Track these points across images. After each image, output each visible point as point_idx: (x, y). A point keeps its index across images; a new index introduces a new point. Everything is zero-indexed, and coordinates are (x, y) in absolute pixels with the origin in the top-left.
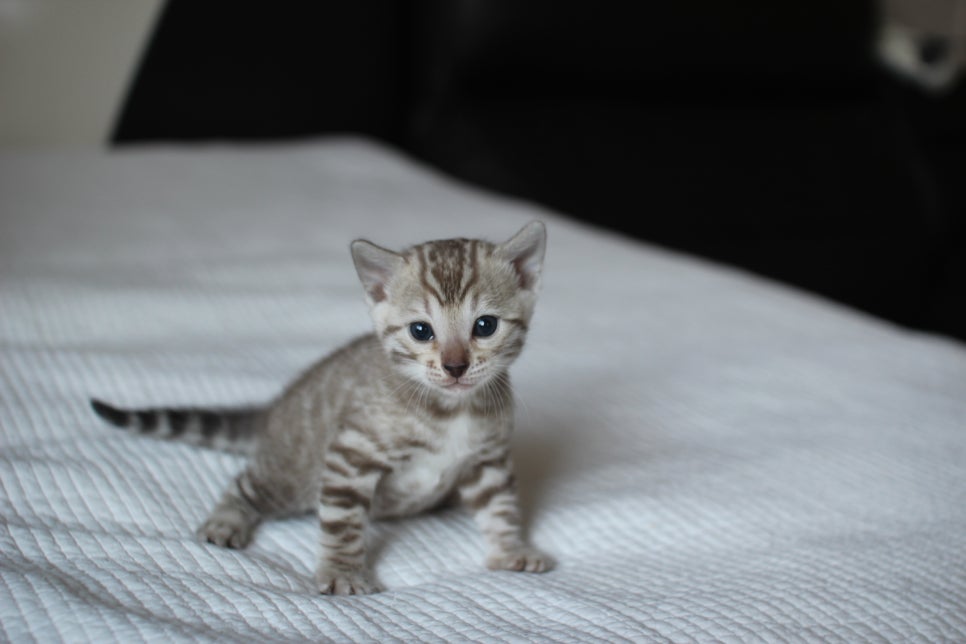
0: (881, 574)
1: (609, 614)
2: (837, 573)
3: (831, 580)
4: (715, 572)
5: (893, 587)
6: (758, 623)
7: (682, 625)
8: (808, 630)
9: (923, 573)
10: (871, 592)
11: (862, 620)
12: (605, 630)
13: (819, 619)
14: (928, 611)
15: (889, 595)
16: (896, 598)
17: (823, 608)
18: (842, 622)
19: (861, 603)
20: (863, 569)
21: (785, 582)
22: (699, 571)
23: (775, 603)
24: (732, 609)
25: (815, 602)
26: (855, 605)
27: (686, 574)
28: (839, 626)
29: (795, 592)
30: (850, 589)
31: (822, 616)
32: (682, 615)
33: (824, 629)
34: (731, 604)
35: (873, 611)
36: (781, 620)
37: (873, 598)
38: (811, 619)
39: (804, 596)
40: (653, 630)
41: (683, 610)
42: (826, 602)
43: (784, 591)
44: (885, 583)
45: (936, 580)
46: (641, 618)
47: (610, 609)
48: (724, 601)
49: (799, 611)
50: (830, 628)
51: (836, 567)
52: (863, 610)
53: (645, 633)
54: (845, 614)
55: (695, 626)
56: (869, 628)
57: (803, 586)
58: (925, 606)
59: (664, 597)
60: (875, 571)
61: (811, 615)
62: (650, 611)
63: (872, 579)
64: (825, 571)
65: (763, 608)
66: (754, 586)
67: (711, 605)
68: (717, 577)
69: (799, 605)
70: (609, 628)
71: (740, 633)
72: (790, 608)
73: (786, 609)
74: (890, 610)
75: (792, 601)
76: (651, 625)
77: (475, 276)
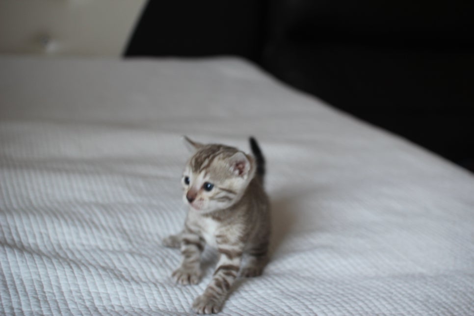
7: (323, 308)
9: (437, 293)
10: (410, 300)
12: (290, 308)
16: (420, 304)
17: (387, 306)
19: (404, 305)
23: (367, 302)
24: (347, 303)
26: (401, 306)
32: (326, 303)
34: (347, 300)
36: (367, 310)
37: (410, 303)
39: (381, 300)
40: (311, 310)
41: (326, 301)
42: (389, 304)
44: (418, 297)
45: (442, 297)
46: (307, 303)
47: (296, 299)
49: (375, 306)
53: (307, 311)
55: (329, 309)
61: (381, 309)
63: (413, 294)
65: (361, 304)
67: (339, 300)
69: (377, 303)
70: (293, 307)
73: (371, 305)
75: (374, 301)
76: (310, 307)
77: (208, 166)
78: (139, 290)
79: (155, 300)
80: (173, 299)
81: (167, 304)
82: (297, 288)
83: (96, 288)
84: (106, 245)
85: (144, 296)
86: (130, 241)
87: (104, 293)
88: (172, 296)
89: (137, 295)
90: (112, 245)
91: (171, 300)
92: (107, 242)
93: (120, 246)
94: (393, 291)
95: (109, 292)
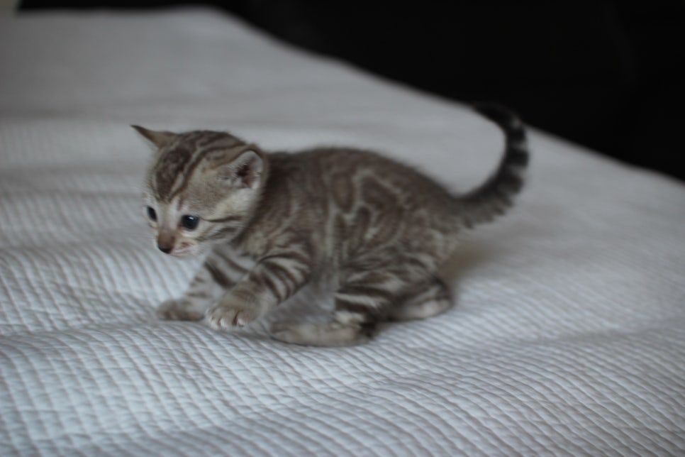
0: (625, 360)
1: (419, 392)
2: (592, 359)
3: (588, 365)
4: (497, 355)
5: (635, 373)
6: (535, 402)
7: (476, 400)
8: (573, 409)
9: (657, 360)
10: (620, 377)
11: (613, 400)
12: (417, 405)
13: (581, 399)
14: (663, 393)
15: (633, 379)
16: (638, 383)
17: (583, 389)
18: (598, 402)
19: (612, 386)
20: (610, 356)
21: (553, 366)
22: (484, 354)
23: (547, 384)
24: (515, 389)
25: (577, 384)
26: (607, 388)
27: (474, 357)
28: (596, 405)
29: (561, 375)
30: (604, 374)
31: (583, 396)
32: (477, 391)
33: (585, 407)
34: (513, 384)
35: (621, 394)
36: (552, 399)
37: (619, 381)
38: (574, 398)
39: (569, 378)
40: (454, 405)
41: (477, 388)
42: (586, 385)
43: (553, 373)
44: (628, 369)
45: (668, 366)
46: (444, 394)
47: (419, 388)
48: (507, 381)
49: (564, 391)
50: (590, 407)
51: (591, 355)
52: (613, 393)
53: (449, 408)
54: (600, 395)
55: (487, 401)
56: (618, 407)
57: (567, 369)
58: (661, 389)
59: (460, 376)
60: (621, 358)
61: (575, 396)
62: (451, 388)
63: (618, 364)
64: (583, 357)
65: (538, 388)
66: (530, 368)
67: (497, 384)
68: (499, 359)
69: (565, 386)
70: (420, 403)
71: (522, 410)
72: (559, 389)
73: (555, 390)
74: (634, 393)
75: (560, 382)
76: (452, 400)
77: (185, 185)
78: (116, 398)
79: (149, 414)
80: (183, 406)
81: (175, 419)
82: (412, 370)
83: (30, 402)
84: (39, 324)
85: (126, 408)
86: (84, 312)
87: (46, 412)
88: (181, 401)
89: (114, 408)
90: (51, 322)
91: (180, 409)
92: (41, 318)
93: (65, 322)
94: (582, 361)
95: (56, 408)
